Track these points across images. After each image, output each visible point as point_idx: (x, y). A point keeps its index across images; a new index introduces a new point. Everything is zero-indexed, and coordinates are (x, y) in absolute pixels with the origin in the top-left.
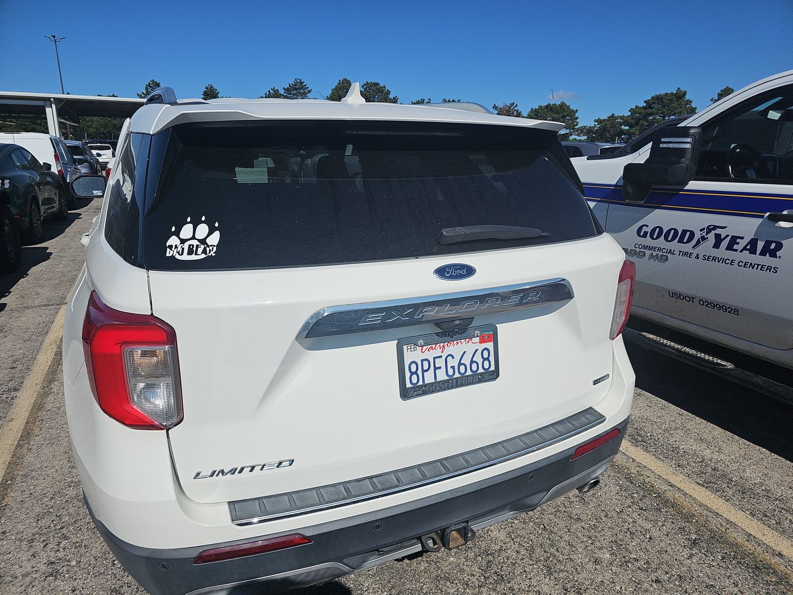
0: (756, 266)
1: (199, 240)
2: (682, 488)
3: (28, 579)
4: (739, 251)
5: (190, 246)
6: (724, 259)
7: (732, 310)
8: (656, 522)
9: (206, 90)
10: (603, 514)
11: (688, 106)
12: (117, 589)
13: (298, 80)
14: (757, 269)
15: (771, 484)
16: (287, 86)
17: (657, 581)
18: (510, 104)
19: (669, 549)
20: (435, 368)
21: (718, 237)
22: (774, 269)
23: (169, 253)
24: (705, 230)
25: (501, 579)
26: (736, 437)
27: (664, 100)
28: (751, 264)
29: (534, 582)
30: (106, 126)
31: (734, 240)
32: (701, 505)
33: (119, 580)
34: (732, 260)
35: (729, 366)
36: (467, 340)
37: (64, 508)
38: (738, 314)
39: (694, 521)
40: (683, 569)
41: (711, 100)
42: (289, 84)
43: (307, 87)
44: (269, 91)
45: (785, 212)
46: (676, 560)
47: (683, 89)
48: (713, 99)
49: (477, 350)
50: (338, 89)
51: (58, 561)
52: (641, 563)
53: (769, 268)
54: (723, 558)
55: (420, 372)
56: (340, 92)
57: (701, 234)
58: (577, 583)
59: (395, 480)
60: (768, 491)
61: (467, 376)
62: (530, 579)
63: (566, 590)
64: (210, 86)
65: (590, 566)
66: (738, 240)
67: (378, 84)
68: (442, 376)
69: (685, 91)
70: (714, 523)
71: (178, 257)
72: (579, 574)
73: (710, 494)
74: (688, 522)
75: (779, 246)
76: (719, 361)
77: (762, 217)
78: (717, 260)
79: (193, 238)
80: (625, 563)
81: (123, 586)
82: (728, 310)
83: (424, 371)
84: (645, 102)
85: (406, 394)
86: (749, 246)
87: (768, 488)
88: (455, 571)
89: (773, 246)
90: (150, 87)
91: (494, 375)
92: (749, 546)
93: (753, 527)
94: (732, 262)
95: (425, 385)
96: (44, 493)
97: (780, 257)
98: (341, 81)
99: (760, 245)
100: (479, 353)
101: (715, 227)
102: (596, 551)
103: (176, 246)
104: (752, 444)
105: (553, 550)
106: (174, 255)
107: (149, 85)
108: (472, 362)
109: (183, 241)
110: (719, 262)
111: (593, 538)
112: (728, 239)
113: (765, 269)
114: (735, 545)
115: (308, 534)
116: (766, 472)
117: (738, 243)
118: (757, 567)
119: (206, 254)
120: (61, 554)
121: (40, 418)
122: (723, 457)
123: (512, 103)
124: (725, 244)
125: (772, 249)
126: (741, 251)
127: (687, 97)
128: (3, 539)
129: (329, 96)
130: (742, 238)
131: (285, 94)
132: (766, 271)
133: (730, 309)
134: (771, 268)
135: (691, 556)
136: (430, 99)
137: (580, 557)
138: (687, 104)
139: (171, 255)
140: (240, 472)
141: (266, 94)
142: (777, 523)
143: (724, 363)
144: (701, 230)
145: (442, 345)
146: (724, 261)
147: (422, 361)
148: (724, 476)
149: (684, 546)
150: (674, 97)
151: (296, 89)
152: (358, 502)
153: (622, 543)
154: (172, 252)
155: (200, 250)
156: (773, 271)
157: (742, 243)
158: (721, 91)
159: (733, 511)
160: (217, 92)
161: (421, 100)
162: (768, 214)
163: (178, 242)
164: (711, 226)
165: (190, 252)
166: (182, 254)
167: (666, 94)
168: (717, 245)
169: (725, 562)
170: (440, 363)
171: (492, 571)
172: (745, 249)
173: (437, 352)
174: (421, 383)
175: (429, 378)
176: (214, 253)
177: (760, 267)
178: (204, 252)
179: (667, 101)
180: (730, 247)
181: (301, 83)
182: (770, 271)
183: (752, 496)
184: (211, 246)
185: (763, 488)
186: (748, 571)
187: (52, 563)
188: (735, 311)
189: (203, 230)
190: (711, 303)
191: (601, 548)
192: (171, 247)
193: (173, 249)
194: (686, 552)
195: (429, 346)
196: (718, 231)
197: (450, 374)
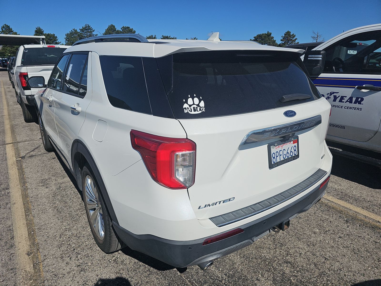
0: (352, 108)
1: (196, 105)
2: (333, 201)
3: (71, 274)
4: (344, 102)
5: (193, 107)
6: (338, 106)
7: (342, 127)
8: (329, 215)
9: (36, 30)
10: (309, 215)
11: (272, 40)
12: (118, 272)
13: (87, 25)
14: (353, 109)
15: (364, 196)
16: (81, 28)
17: (340, 237)
18: (194, 38)
19: (339, 225)
20: (280, 155)
21: (335, 97)
22: (360, 109)
23: (186, 111)
24: (329, 94)
25: (282, 245)
26: (344, 179)
27: (262, 37)
28: (350, 107)
29: (295, 244)
31: (342, 98)
32: (343, 207)
33: (116, 268)
34: (342, 106)
35: (341, 150)
36: (289, 143)
37: (69, 241)
38: (345, 128)
39: (343, 213)
40: (347, 231)
41: (282, 37)
42: (83, 27)
43: (92, 28)
44: (72, 31)
45: (364, 86)
46: (343, 228)
47: (270, 32)
48: (282, 36)
49: (292, 147)
50: (109, 30)
51: (81, 264)
52: (331, 232)
53: (358, 109)
54: (360, 226)
56: (110, 31)
57: (327, 96)
58: (311, 242)
59: (268, 203)
60: (364, 199)
61: (290, 158)
62: (293, 243)
63: (309, 245)
64: (38, 28)
65: (313, 235)
66: (344, 98)
67: (128, 28)
68: (282, 159)
69: (271, 33)
70: (351, 213)
71: (190, 112)
72: (310, 238)
73: (344, 202)
74: (341, 213)
75: (362, 100)
76: (336, 148)
77: (354, 88)
78: (335, 106)
79: (194, 104)
80: (325, 232)
81: (120, 270)
82: (340, 127)
83: (277, 157)
84: (254, 37)
85: (271, 166)
86: (349, 100)
87: (364, 198)
88: (262, 244)
89: (360, 99)
90: (4, 28)
91: (297, 157)
92: (367, 220)
93: (365, 213)
94: (341, 107)
95: (277, 163)
96: (55, 235)
97: (363, 104)
98: (110, 26)
99: (354, 99)
101: (334, 93)
102: (313, 229)
103: (188, 108)
104: (351, 182)
105: (296, 231)
106: (188, 112)
107: (3, 27)
108: (291, 152)
109: (190, 106)
110: (336, 107)
111: (309, 224)
112: (340, 97)
113: (356, 109)
114: (361, 220)
115: (242, 228)
116: (360, 192)
117: (344, 99)
118: (373, 227)
119: (201, 111)
120: (81, 261)
121: (29, 201)
122: (342, 187)
123: (195, 37)
124: (338, 99)
125: (359, 101)
126: (346, 102)
127: (272, 36)
128: (47, 259)
129: (104, 33)
130: (346, 97)
131: (81, 32)
132: (357, 110)
133: (341, 127)
134: (359, 108)
135: (348, 227)
136: (155, 35)
137: (308, 232)
138: (272, 39)
139: (187, 112)
140: (216, 204)
141: (70, 32)
142: (373, 210)
143: (338, 149)
144: (327, 94)
145: (282, 145)
146: (338, 107)
147: (276, 152)
148: (346, 195)
149: (344, 223)
150: (266, 35)
151: (86, 30)
152: (259, 213)
153: (321, 225)
154: (187, 111)
155: (198, 109)
156: (360, 110)
157: (346, 99)
158: (286, 33)
159: (356, 208)
160: (42, 31)
161: (151, 36)
162: (357, 86)
163: (188, 106)
164: (332, 92)
165: (195, 111)
166: (191, 111)
167: (263, 34)
168: (335, 100)
169: (361, 227)
170: (281, 153)
171: (277, 242)
172: (347, 101)
173: (280, 148)
174: (276, 162)
175: (278, 159)
176: (204, 110)
177: (354, 108)
178: (200, 110)
179: (264, 38)
180: (341, 101)
181: (89, 27)
182: (358, 110)
183: (360, 201)
184: (202, 107)
185: (362, 198)
186: (371, 229)
187: (79, 266)
188: (343, 127)
189: (196, 100)
190: (332, 125)
191: (314, 228)
192: (185, 108)
193: (187, 109)
194: (346, 225)
195: (278, 146)
196: (335, 94)
197: (284, 157)
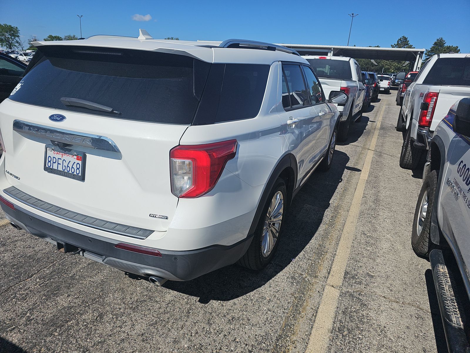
20: (58, 164)
30: (366, 64)
36: (72, 156)
49: (75, 162)
55: (52, 162)
61: (69, 173)
68: (60, 168)
90: (401, 40)
91: (82, 179)
95: (52, 169)
100: (75, 164)
108: (72, 167)
145: (62, 153)
147: (54, 158)
170: (60, 162)
173: (59, 156)
174: (51, 167)
175: (55, 167)
195: (57, 152)
197: (64, 169)
